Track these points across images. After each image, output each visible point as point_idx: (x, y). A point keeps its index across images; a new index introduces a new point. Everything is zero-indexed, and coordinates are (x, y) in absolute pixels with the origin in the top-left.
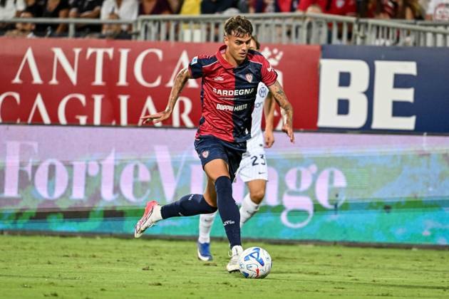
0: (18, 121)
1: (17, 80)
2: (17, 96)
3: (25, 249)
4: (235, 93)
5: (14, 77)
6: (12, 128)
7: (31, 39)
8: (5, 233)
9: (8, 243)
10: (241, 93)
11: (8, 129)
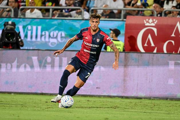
0: (174, 52)
1: (173, 35)
2: (173, 42)
3: (177, 106)
4: (91, 45)
5: (172, 34)
6: (171, 55)
7: (179, 18)
8: (168, 99)
9: (170, 104)
10: (94, 46)
11: (169, 55)
